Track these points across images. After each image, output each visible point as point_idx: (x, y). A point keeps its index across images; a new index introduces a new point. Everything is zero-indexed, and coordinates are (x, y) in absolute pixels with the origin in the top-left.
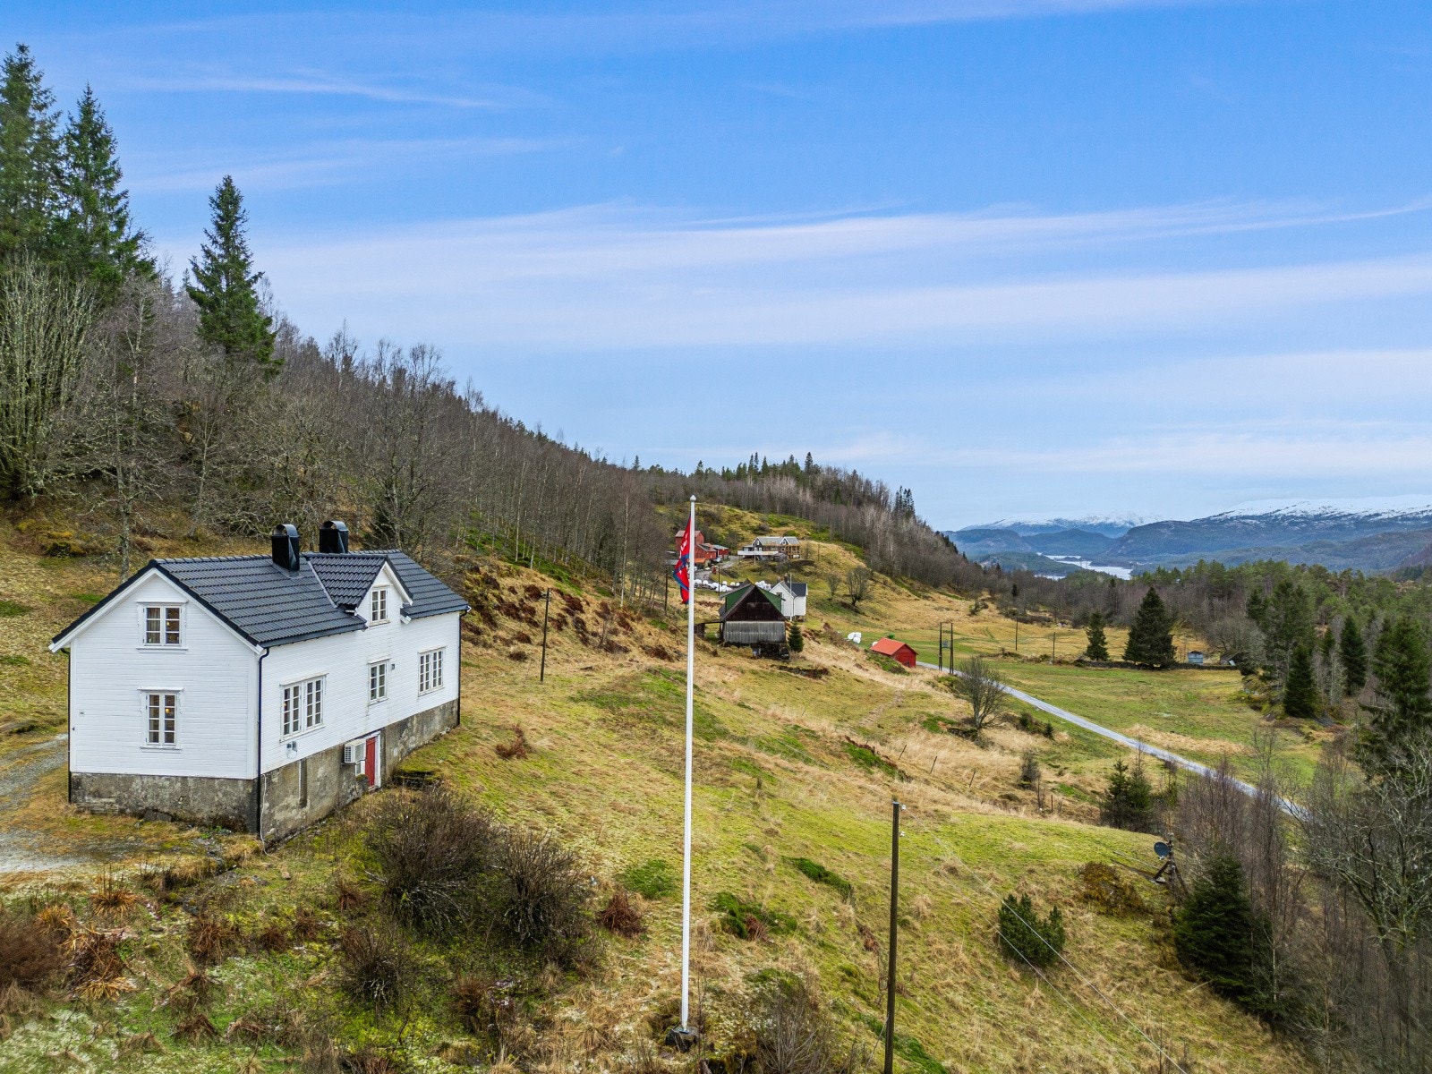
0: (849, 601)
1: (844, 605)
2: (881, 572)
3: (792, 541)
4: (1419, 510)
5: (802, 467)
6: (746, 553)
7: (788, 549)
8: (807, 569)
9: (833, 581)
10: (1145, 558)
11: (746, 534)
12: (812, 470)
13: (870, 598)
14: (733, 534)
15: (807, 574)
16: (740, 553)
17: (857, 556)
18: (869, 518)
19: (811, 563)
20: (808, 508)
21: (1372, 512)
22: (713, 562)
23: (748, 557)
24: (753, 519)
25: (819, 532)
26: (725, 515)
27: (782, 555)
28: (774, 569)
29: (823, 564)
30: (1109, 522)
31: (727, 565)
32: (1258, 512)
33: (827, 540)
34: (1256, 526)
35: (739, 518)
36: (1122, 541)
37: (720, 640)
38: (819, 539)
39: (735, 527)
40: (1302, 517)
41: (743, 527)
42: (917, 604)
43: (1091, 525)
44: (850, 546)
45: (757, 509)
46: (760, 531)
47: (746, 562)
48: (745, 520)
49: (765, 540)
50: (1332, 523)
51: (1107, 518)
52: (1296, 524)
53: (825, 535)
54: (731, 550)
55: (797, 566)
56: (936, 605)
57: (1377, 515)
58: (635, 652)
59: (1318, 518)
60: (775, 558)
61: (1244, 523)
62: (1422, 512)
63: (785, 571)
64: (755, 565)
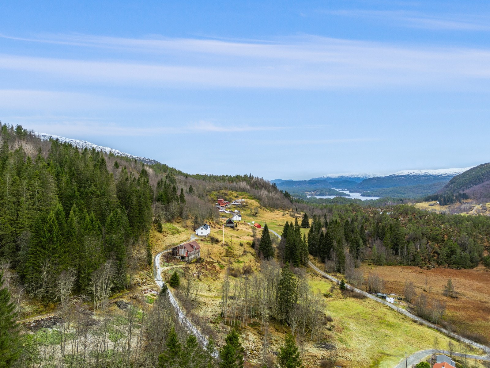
0: (254, 214)
1: (253, 215)
2: (263, 206)
3: (243, 200)
4: (454, 174)
5: (249, 176)
6: (233, 203)
7: (242, 202)
8: (246, 207)
9: (251, 210)
10: (367, 190)
11: (234, 198)
12: (251, 178)
13: (259, 213)
14: (230, 198)
15: (246, 208)
16: (232, 203)
17: (258, 203)
18: (262, 193)
19: (247, 205)
20: (248, 190)
21: (440, 174)
22: (226, 206)
23: (234, 204)
24: (235, 194)
25: (250, 197)
26: (229, 194)
27: (241, 204)
28: (239, 207)
29: (250, 205)
30: (358, 177)
31: (229, 206)
32: (404, 174)
33: (252, 199)
34: (403, 179)
35: (232, 194)
36: (361, 184)
37: (226, 226)
38: (250, 199)
39: (231, 196)
40: (418, 176)
41: (233, 196)
42: (270, 214)
43: (353, 178)
44: (257, 200)
45: (236, 191)
46: (237, 197)
47: (233, 205)
48: (233, 194)
49: (237, 200)
50: (426, 178)
51: (358, 176)
52: (416, 178)
53: (252, 197)
54: (230, 202)
55: (244, 206)
56: (275, 214)
57: (441, 175)
58: (217, 228)
59: (423, 176)
60: (239, 205)
61: (399, 178)
62: (455, 174)
63: (241, 207)
64: (235, 206)
